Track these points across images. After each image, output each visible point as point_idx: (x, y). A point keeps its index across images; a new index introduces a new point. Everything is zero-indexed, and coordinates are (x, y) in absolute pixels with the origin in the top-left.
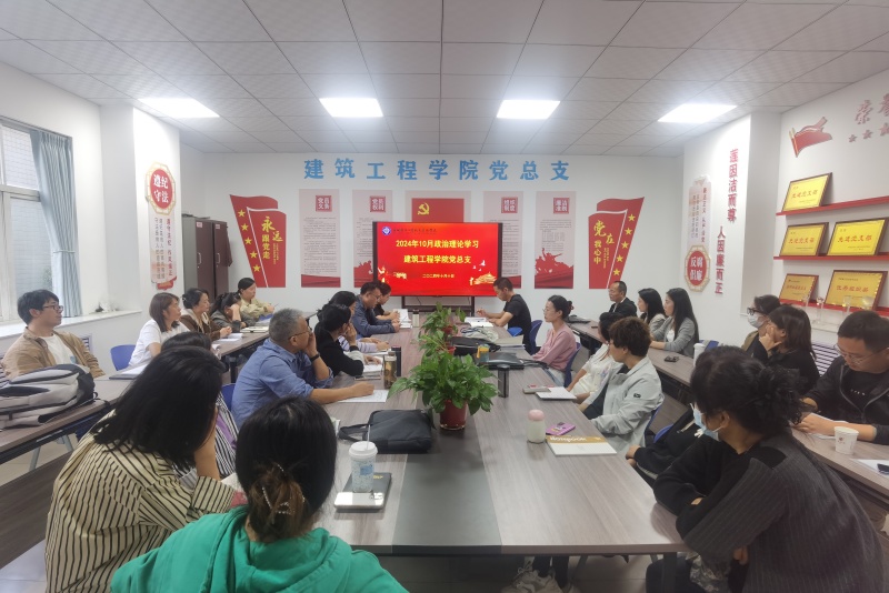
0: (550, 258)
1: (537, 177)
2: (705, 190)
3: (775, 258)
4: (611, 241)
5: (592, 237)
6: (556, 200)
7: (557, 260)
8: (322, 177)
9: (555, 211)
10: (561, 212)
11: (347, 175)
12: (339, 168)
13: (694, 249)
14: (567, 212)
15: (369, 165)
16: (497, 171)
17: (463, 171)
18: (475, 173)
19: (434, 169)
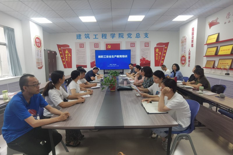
1: (140, 37)
2: (185, 39)
3: (204, 56)
4: (161, 54)
5: (155, 53)
6: (145, 43)
8: (81, 39)
11: (88, 38)
12: (86, 36)
13: (182, 55)
14: (148, 46)
15: (94, 35)
16: (129, 36)
17: (120, 36)
18: (123, 36)
19: (112, 36)
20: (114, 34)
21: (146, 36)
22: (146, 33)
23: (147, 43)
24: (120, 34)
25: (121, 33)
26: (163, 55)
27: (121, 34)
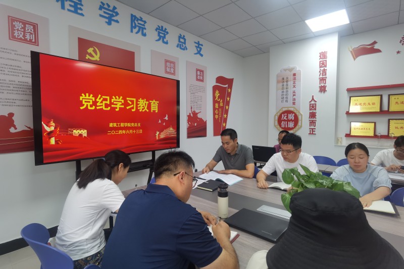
0: (195, 114)
4: (222, 104)
6: (197, 70)
7: (199, 116)
9: (197, 79)
10: (200, 80)
13: (285, 109)
16: (161, 35)
17: (134, 25)
18: (145, 31)
19: (105, 12)
20: (115, 8)
21: (199, 49)
22: (199, 43)
23: (200, 71)
24: (133, 18)
25: (138, 14)
26: (225, 108)
27: (138, 19)
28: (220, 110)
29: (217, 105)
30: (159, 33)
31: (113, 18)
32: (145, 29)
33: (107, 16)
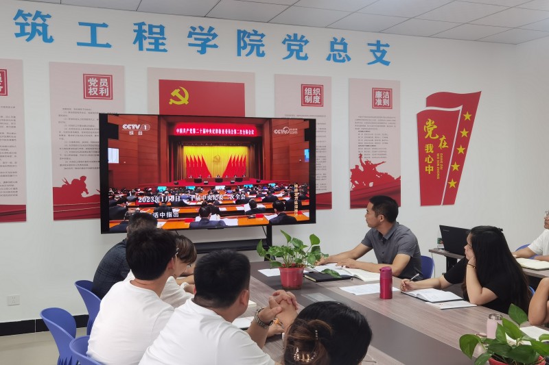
0: (369, 167)
1: (349, 59)
4: (444, 146)
5: (422, 141)
6: (375, 91)
7: (379, 169)
9: (375, 106)
10: (382, 107)
11: (38, 39)
12: (22, 26)
14: (389, 107)
15: (81, 24)
16: (293, 47)
17: (242, 44)
18: (262, 49)
19: (196, 39)
20: (211, 29)
21: (378, 54)
22: (378, 44)
23: (383, 91)
24: (241, 34)
25: (249, 27)
26: (456, 151)
27: (250, 35)
28: (440, 156)
29: (429, 148)
30: (289, 46)
31: (209, 43)
32: (263, 45)
33: (200, 42)
